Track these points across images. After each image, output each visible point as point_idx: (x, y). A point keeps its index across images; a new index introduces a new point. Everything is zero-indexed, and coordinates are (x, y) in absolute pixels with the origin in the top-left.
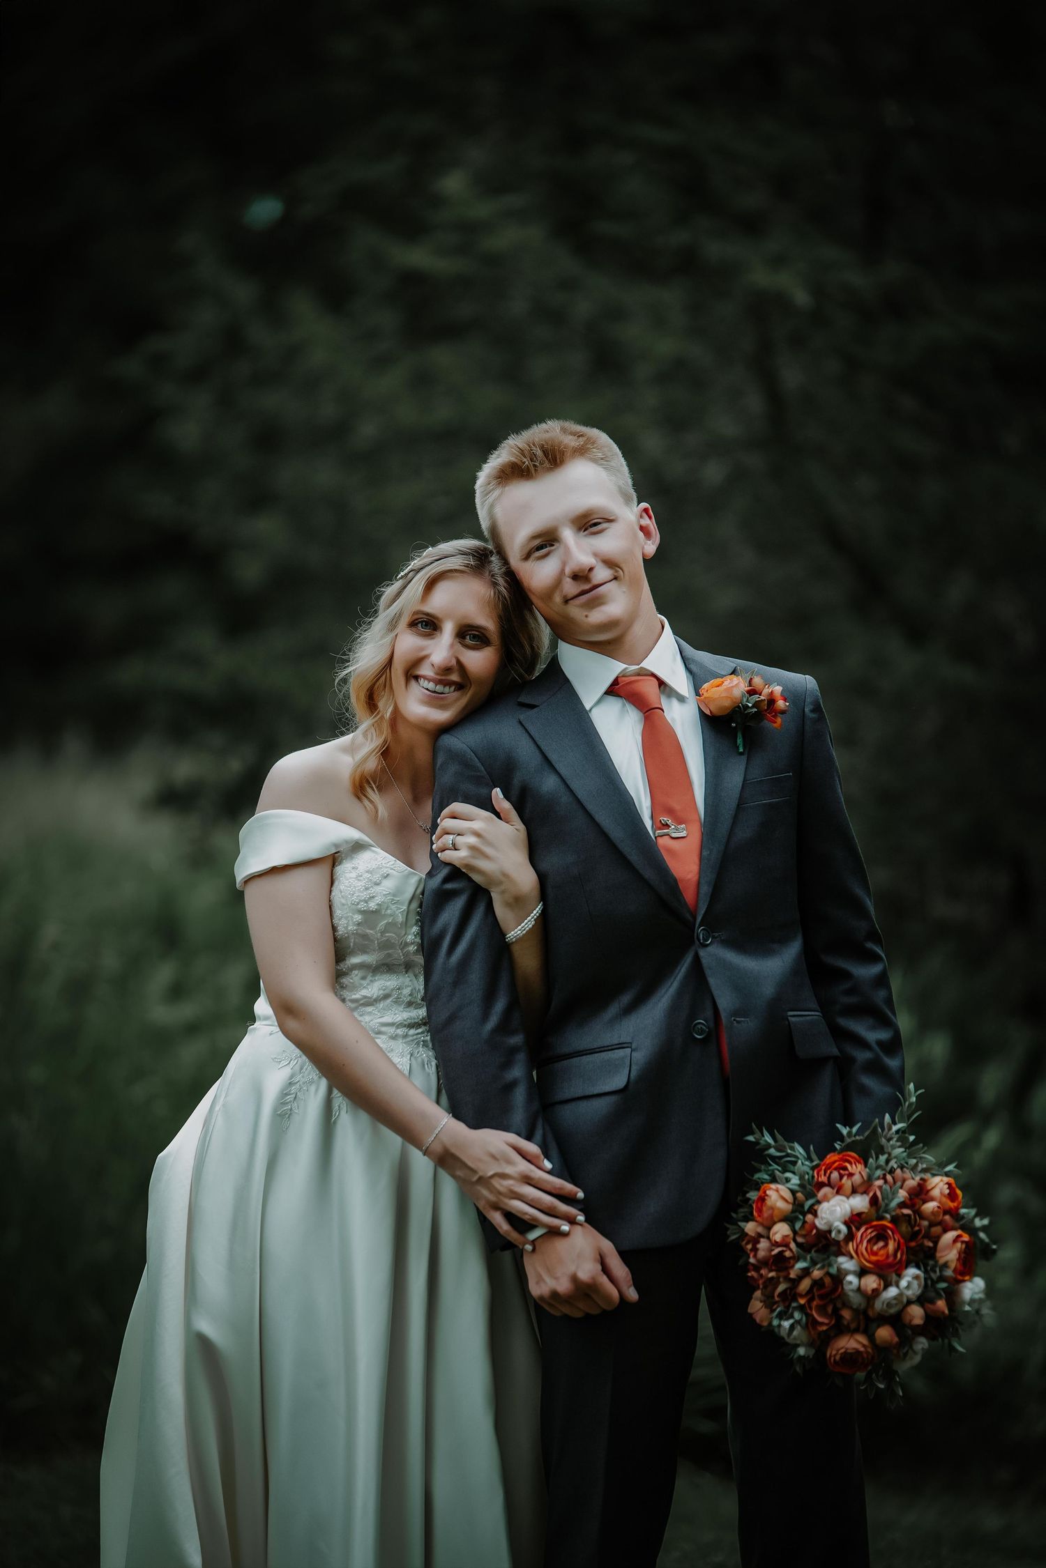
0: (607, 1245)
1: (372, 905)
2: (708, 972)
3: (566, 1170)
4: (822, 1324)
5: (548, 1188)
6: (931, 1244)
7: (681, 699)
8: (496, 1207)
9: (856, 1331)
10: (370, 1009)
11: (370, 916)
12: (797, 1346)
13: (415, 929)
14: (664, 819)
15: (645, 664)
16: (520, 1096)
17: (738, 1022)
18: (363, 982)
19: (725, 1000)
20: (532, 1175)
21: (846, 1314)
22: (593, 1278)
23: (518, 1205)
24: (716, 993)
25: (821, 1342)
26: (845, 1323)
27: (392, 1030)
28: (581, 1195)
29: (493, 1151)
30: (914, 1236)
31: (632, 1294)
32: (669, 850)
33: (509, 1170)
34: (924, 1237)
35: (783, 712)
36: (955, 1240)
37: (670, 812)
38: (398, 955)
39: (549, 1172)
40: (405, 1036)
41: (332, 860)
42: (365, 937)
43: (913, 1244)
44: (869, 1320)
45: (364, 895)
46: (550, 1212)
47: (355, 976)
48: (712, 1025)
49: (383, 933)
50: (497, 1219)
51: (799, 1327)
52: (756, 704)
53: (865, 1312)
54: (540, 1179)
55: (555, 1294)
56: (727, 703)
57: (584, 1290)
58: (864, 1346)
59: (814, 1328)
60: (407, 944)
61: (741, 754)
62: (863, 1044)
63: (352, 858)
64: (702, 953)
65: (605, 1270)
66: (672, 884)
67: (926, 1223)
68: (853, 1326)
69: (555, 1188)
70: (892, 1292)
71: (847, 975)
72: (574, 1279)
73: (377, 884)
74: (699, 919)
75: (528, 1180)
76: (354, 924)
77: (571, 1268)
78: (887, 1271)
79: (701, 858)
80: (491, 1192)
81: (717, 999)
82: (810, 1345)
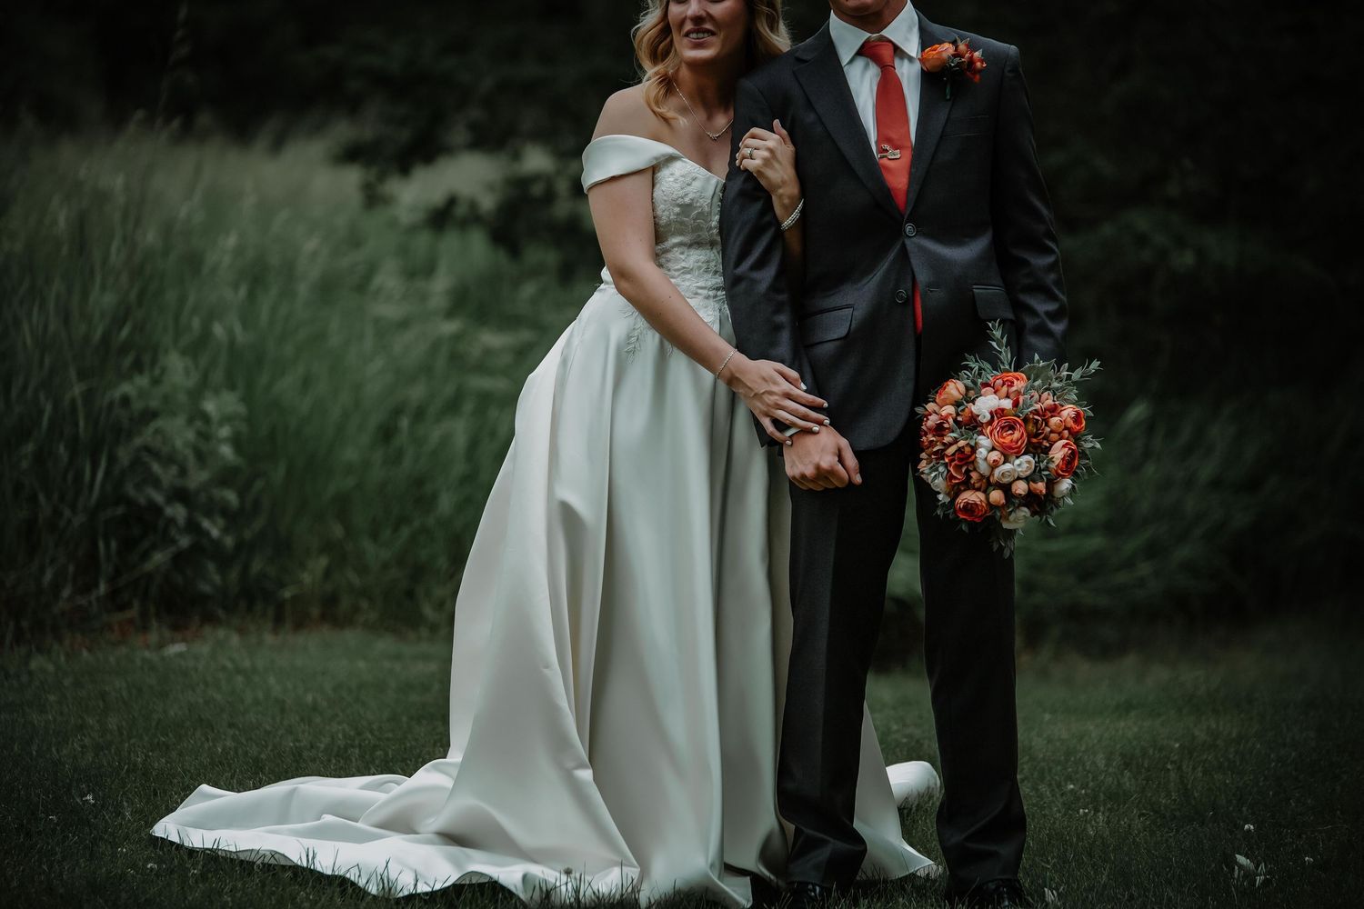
0: (844, 442)
1: (687, 200)
2: (911, 255)
3: (815, 388)
4: (956, 478)
5: (803, 402)
6: (1048, 445)
7: (911, 59)
8: (767, 415)
9: (978, 489)
10: (688, 276)
11: (686, 208)
12: (939, 493)
13: (717, 217)
14: (887, 147)
15: (886, 33)
16: (785, 336)
17: (931, 291)
18: (682, 257)
19: (923, 276)
20: (792, 392)
21: (974, 475)
22: (831, 467)
23: (782, 414)
24: (916, 270)
25: (955, 492)
26: (972, 482)
27: (705, 292)
28: (826, 405)
29: (764, 375)
30: (1036, 435)
31: (858, 479)
32: (886, 168)
33: (775, 389)
34: (1044, 439)
35: (980, 71)
36: (1064, 446)
37: (889, 141)
38: (705, 235)
39: (805, 391)
40: (715, 296)
41: (653, 170)
42: (682, 223)
43: (1034, 440)
44: (989, 484)
45: (681, 193)
46: (805, 418)
47: (676, 253)
48: (910, 293)
49: (695, 220)
50: (767, 423)
51: (941, 478)
52: (959, 64)
53: (988, 478)
54: (798, 396)
55: (803, 476)
56: (938, 63)
57: (822, 474)
58: (981, 501)
59: (950, 481)
60: (711, 228)
61: (948, 100)
62: (1034, 313)
63: (668, 167)
64: (908, 242)
65: (841, 460)
66: (887, 192)
67: (1048, 429)
68: (977, 485)
69: (807, 401)
70: (1008, 466)
71: (1026, 263)
72: (818, 468)
73: (689, 185)
74: (906, 217)
75: (788, 396)
76: (674, 215)
77: (816, 459)
78: (1008, 453)
79: (910, 174)
80: (763, 404)
81: (916, 274)
82: (948, 494)
